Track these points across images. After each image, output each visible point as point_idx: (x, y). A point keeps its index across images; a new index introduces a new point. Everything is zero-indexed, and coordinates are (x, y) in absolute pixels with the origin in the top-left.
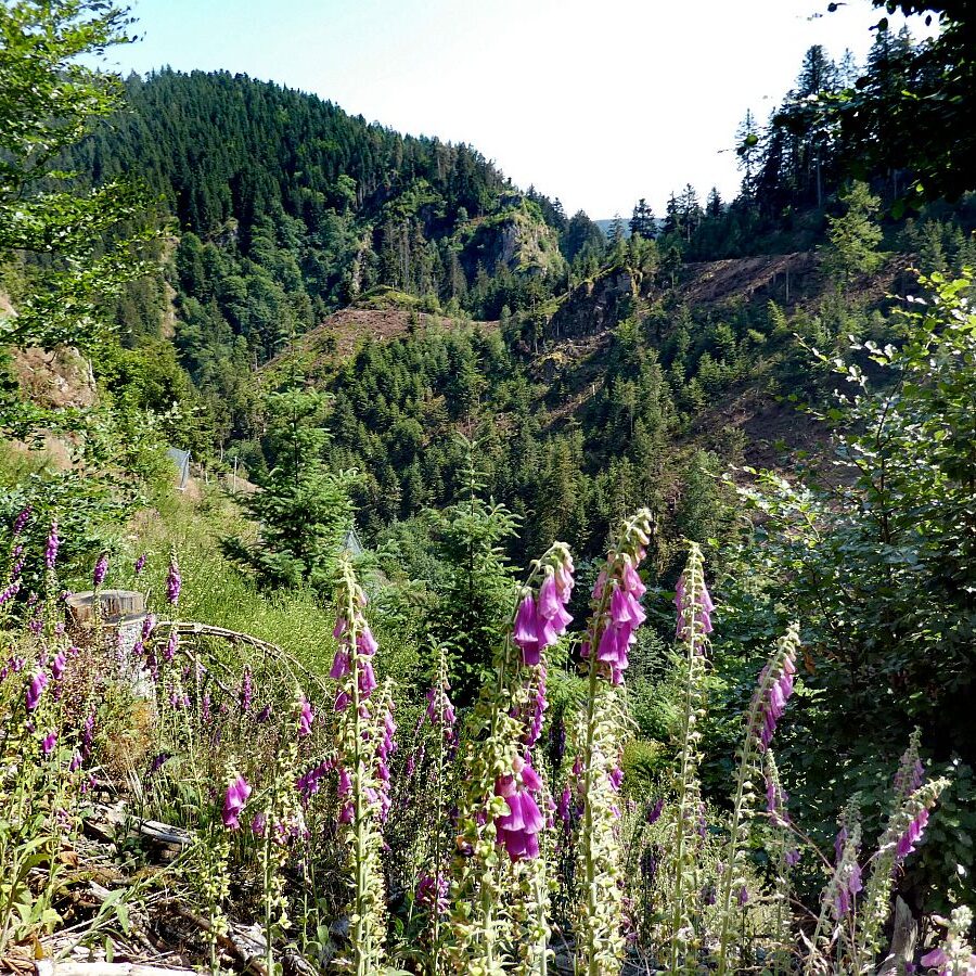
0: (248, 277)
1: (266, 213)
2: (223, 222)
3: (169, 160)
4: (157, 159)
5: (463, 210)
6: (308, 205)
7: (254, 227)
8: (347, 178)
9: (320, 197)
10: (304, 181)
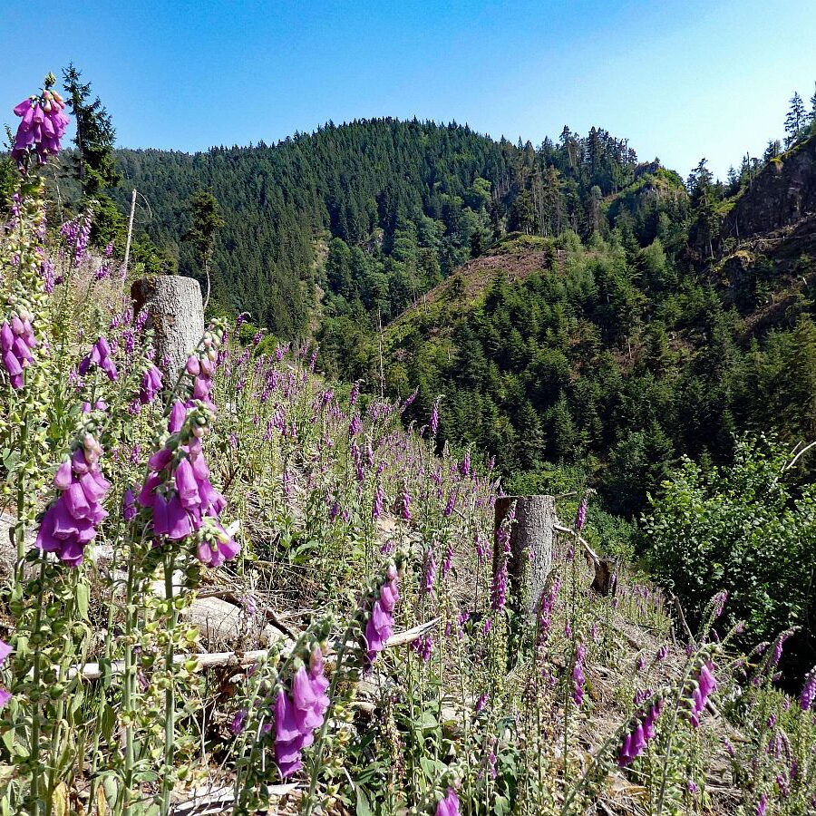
0: (390, 274)
1: (409, 218)
2: (370, 231)
3: (323, 184)
4: (313, 183)
5: (597, 188)
6: (447, 209)
7: (397, 231)
8: (482, 181)
9: (458, 200)
10: (442, 189)
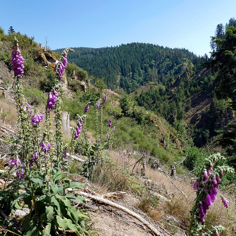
0: (132, 83)
1: (137, 70)
2: (129, 73)
3: (120, 63)
4: (117, 63)
5: (175, 64)
6: (145, 67)
7: (134, 73)
8: (153, 61)
9: (148, 65)
10: (145, 63)
